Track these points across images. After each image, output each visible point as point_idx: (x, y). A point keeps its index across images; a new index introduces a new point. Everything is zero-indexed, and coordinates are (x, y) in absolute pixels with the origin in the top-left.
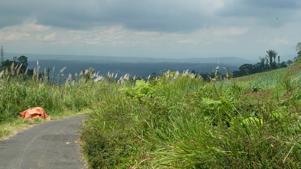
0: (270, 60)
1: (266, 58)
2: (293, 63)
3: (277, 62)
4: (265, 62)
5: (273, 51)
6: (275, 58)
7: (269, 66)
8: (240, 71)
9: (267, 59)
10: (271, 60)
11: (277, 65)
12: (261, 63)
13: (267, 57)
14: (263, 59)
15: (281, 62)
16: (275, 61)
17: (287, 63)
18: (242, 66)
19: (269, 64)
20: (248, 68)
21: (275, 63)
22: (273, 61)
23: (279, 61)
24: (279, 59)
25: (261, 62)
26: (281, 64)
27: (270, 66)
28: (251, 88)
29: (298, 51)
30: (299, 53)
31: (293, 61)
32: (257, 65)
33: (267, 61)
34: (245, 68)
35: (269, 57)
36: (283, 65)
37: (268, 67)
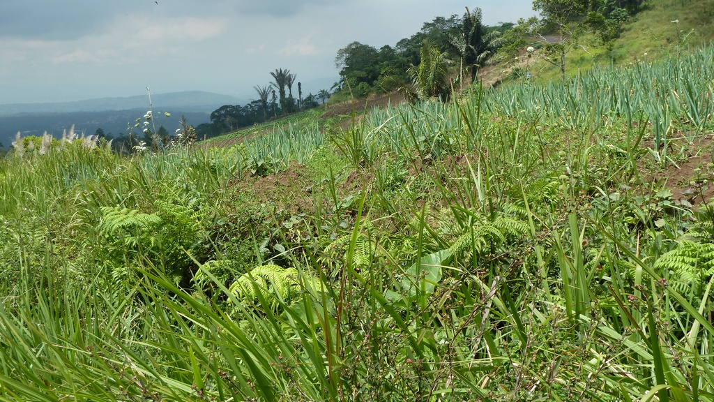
0: (280, 92)
1: (272, 89)
2: (332, 97)
3: (296, 96)
4: (270, 99)
5: (285, 71)
6: (290, 87)
7: (279, 106)
8: (213, 122)
9: (274, 92)
10: (282, 93)
11: (296, 103)
12: (259, 101)
13: (273, 87)
14: (264, 91)
15: (304, 97)
16: (291, 95)
17: (318, 99)
18: (216, 111)
19: (278, 102)
20: (230, 115)
21: (291, 99)
22: (287, 96)
23: (300, 93)
24: (300, 89)
25: (259, 98)
26: (305, 100)
27: (282, 107)
28: (249, 167)
29: (340, 70)
30: (342, 73)
31: (332, 92)
32: (251, 107)
33: (274, 95)
34: (225, 115)
35: (278, 86)
36: (310, 103)
37: (277, 109)
